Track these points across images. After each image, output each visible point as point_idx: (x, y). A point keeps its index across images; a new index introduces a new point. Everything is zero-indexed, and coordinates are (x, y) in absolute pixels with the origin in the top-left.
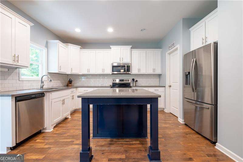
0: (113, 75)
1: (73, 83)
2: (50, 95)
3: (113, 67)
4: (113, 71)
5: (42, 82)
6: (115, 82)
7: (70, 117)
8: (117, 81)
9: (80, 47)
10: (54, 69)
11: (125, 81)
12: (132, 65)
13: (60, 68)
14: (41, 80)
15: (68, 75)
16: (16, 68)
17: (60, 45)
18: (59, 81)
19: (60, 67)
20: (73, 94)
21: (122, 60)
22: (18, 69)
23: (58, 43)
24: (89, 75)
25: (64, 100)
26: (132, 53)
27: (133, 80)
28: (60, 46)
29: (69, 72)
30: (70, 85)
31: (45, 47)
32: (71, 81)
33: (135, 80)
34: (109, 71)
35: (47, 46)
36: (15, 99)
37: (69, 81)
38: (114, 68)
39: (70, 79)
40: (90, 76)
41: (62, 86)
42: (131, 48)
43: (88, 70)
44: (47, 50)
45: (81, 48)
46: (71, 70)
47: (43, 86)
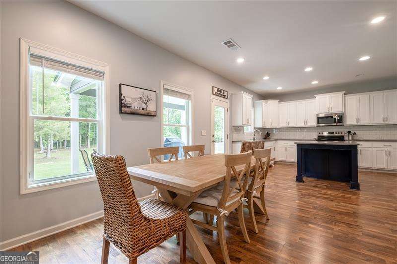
0: (318, 127)
3: (318, 118)
4: (318, 123)
6: (321, 135)
8: (325, 134)
9: (279, 100)
10: (259, 125)
11: (336, 133)
12: (347, 114)
13: (263, 123)
21: (330, 110)
26: (346, 99)
27: (349, 132)
30: (268, 138)
32: (270, 135)
33: (353, 132)
34: (313, 122)
37: (267, 134)
38: (320, 119)
39: (268, 132)
41: (262, 138)
42: (345, 94)
43: (288, 123)
45: (279, 102)
46: (271, 124)
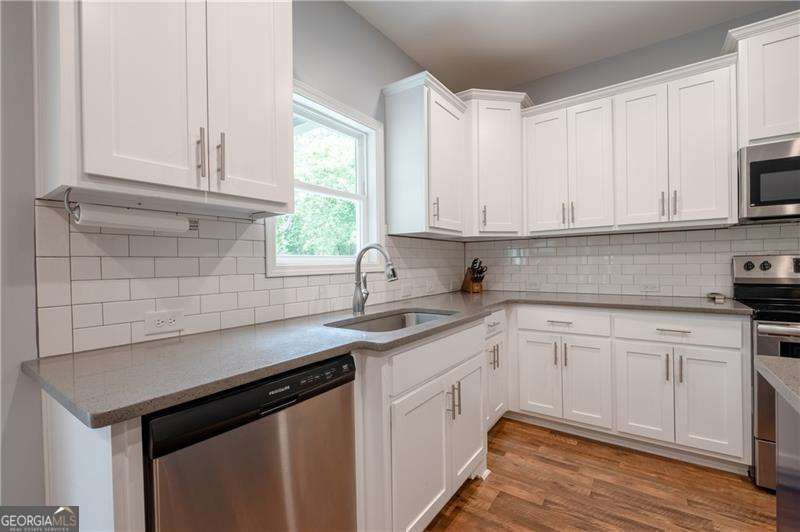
1: (487, 277)
2: (385, 369)
5: (360, 281)
7: (485, 474)
9: (522, 95)
10: (412, 219)
13: (433, 211)
14: (354, 270)
15: (464, 242)
16: (252, 217)
17: (435, 96)
18: (433, 272)
19: (434, 207)
20: (495, 341)
22: (261, 221)
23: (426, 89)
24: (547, 238)
25: (456, 390)
28: (433, 100)
29: (472, 230)
30: (476, 288)
31: (377, 118)
32: (481, 272)
35: (383, 114)
36: (139, 430)
37: (473, 270)
39: (475, 262)
40: (551, 243)
41: (445, 291)
43: (569, 211)
44: (381, 131)
45: (524, 105)
46: (482, 219)
47: (364, 300)
